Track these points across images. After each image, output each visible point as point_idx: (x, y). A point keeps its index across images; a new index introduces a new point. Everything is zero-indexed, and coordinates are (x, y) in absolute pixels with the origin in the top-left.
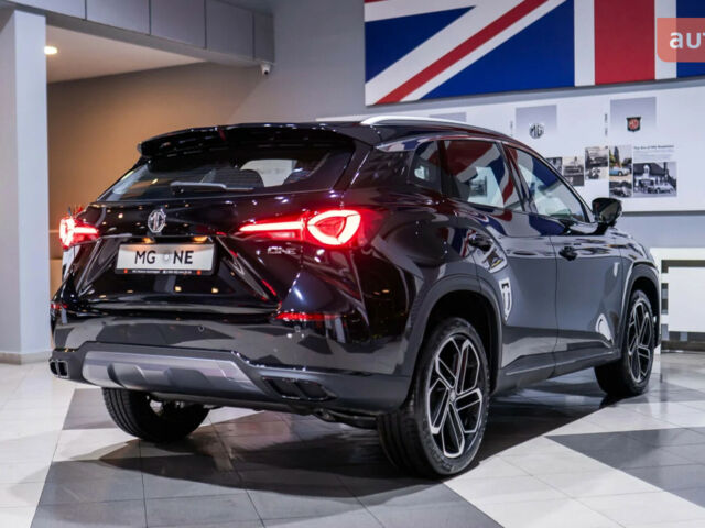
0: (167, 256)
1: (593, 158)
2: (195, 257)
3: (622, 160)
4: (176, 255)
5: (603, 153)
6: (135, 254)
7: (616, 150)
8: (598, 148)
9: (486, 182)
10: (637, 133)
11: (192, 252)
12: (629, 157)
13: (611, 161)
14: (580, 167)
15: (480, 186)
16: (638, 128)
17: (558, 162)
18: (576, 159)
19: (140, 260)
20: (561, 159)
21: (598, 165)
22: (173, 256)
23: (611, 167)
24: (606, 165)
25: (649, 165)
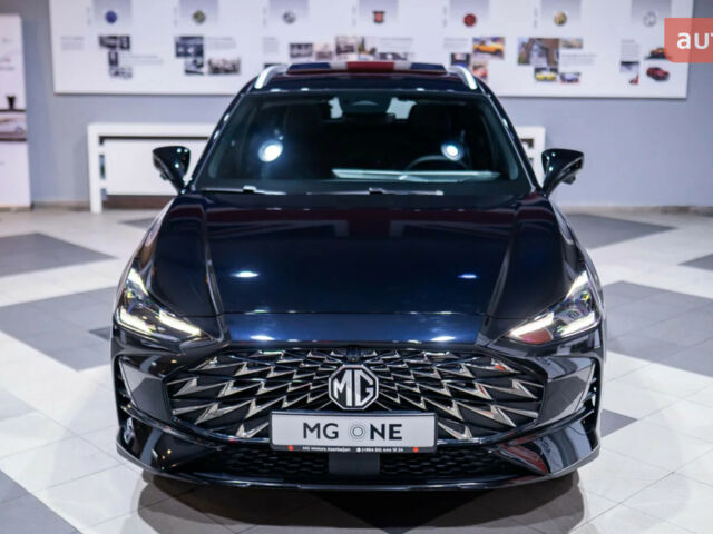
16: (382, 21)
25: (393, 54)
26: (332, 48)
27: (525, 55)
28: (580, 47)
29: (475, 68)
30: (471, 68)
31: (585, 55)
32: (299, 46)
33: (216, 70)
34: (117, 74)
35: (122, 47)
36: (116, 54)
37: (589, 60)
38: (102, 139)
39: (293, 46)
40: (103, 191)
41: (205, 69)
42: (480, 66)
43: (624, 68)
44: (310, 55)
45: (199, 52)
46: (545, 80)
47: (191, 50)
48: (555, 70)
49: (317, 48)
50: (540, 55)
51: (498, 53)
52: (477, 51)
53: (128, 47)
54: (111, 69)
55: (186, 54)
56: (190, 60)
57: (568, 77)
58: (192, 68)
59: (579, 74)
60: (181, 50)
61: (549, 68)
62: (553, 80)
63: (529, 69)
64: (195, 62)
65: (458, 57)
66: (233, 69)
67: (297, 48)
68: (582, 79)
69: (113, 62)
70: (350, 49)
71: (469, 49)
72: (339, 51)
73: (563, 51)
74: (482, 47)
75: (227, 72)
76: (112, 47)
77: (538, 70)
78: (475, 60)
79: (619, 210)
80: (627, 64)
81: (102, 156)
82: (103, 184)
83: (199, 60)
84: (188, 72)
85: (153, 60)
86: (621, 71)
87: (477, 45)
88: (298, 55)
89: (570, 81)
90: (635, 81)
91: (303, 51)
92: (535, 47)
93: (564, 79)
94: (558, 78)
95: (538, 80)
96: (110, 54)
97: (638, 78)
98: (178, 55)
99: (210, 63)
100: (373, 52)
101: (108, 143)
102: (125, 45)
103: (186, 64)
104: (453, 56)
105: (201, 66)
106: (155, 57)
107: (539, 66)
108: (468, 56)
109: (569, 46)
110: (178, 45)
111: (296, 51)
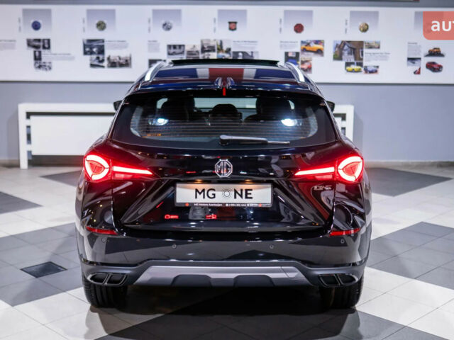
0: (227, 193)
1: (206, 46)
2: (254, 193)
3: (225, 48)
4: (236, 192)
5: (212, 44)
6: (194, 191)
7: (221, 42)
8: (209, 40)
9: (130, 59)
10: (235, 32)
11: (251, 190)
12: (229, 47)
13: (218, 49)
14: (197, 52)
15: (127, 61)
16: (235, 29)
17: (182, 47)
18: (194, 46)
19: (200, 197)
20: (184, 46)
21: (208, 51)
22: (233, 193)
23: (218, 52)
24: (214, 51)
25: (242, 52)
26: (199, 48)
27: (338, 54)
28: (379, 48)
29: (303, 63)
30: (299, 63)
31: (382, 53)
32: (175, 47)
33: (113, 64)
34: (40, 67)
35: (44, 48)
36: (40, 52)
37: (385, 57)
38: (29, 115)
39: (169, 47)
40: (29, 153)
41: (106, 63)
42: (307, 61)
43: (410, 63)
44: (182, 53)
45: (101, 51)
46: (353, 71)
47: (95, 50)
48: (360, 64)
49: (187, 48)
50: (350, 54)
51: (319, 52)
52: (304, 50)
53: (49, 48)
54: (35, 64)
55: (92, 53)
56: (94, 57)
57: (369, 69)
58: (96, 63)
59: (378, 67)
60: (87, 49)
61: (355, 62)
62: (359, 71)
63: (342, 63)
64: (98, 58)
65: (290, 55)
66: (126, 63)
67: (173, 49)
68: (379, 70)
69: (37, 58)
70: (212, 49)
71: (298, 49)
72: (203, 50)
73: (366, 51)
74: (308, 48)
75: (121, 65)
76: (37, 47)
77: (348, 64)
78: (303, 57)
79: (407, 165)
80: (412, 60)
81: (29, 127)
82: (29, 147)
83: (101, 57)
84: (92, 65)
85: (67, 57)
86: (408, 65)
87: (304, 46)
88: (174, 54)
89: (371, 72)
90: (418, 72)
91: (177, 51)
92: (346, 47)
93: (366, 71)
94: (363, 69)
95: (348, 71)
96: (35, 52)
97: (420, 69)
98: (85, 53)
99: (109, 59)
100: (228, 51)
101: (32, 118)
102: (47, 46)
103: (91, 60)
104: (287, 54)
105: (103, 61)
106: (69, 54)
107: (349, 61)
108: (297, 54)
109: (371, 47)
110: (85, 46)
111: (172, 51)
